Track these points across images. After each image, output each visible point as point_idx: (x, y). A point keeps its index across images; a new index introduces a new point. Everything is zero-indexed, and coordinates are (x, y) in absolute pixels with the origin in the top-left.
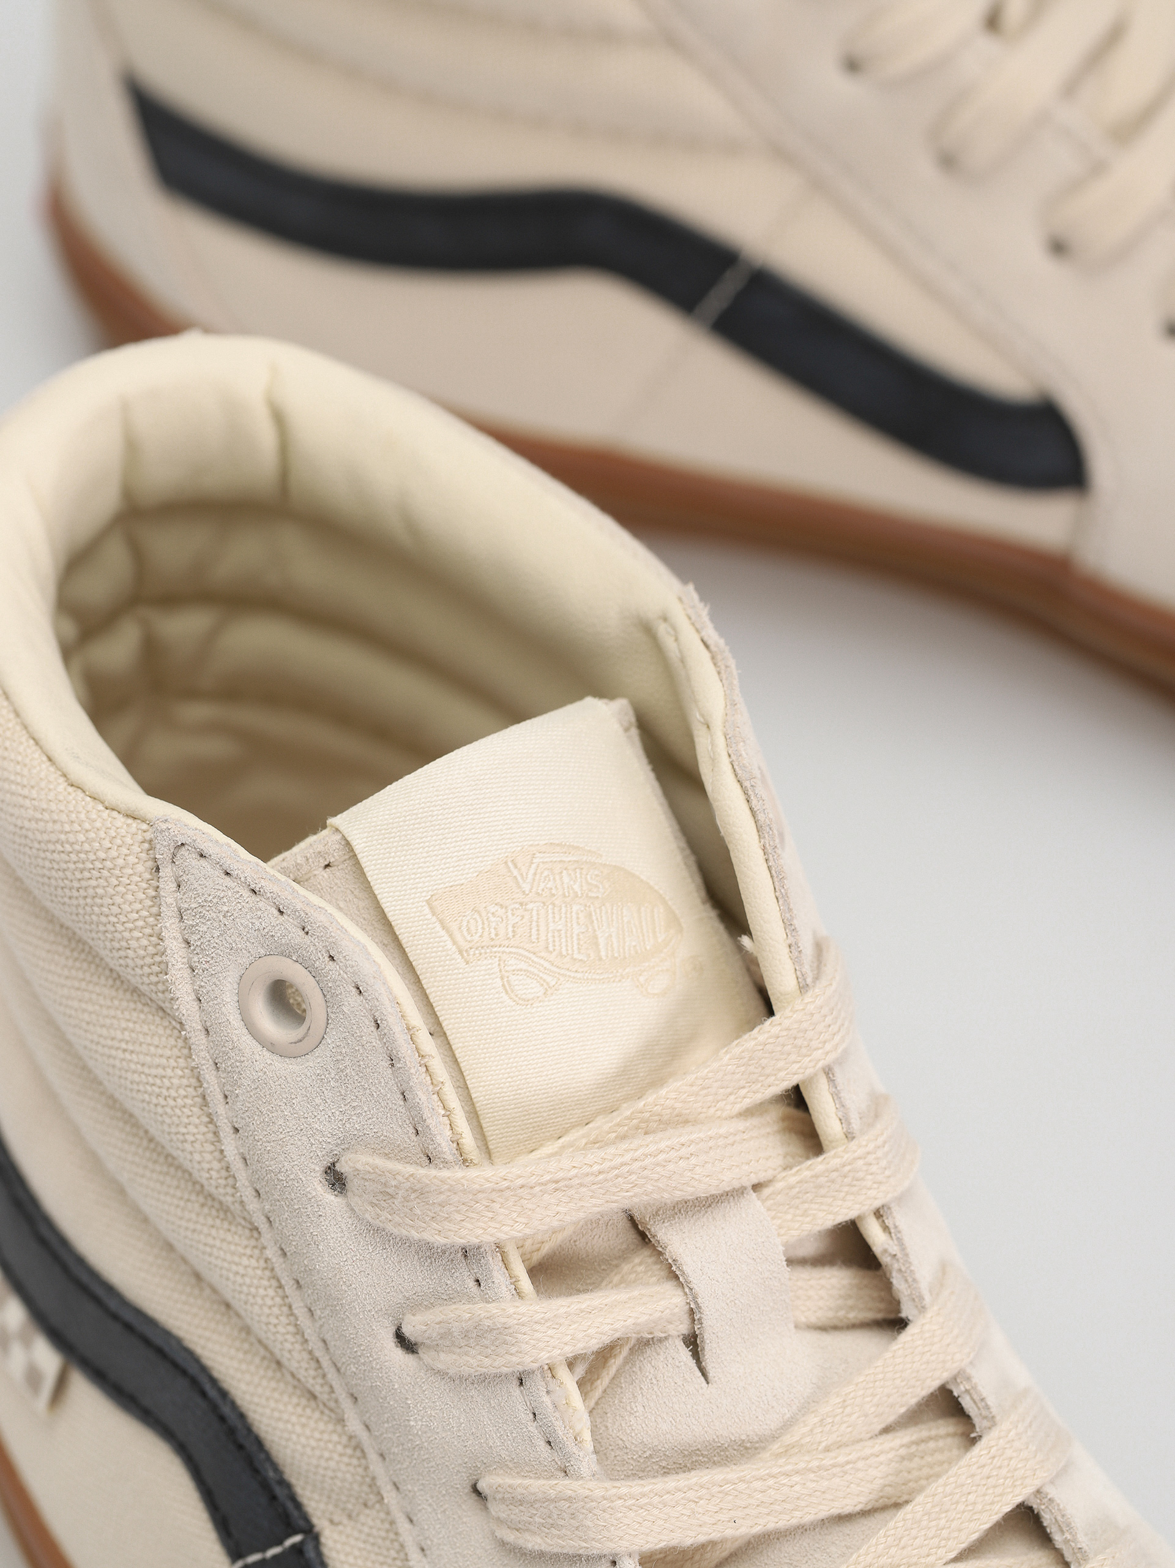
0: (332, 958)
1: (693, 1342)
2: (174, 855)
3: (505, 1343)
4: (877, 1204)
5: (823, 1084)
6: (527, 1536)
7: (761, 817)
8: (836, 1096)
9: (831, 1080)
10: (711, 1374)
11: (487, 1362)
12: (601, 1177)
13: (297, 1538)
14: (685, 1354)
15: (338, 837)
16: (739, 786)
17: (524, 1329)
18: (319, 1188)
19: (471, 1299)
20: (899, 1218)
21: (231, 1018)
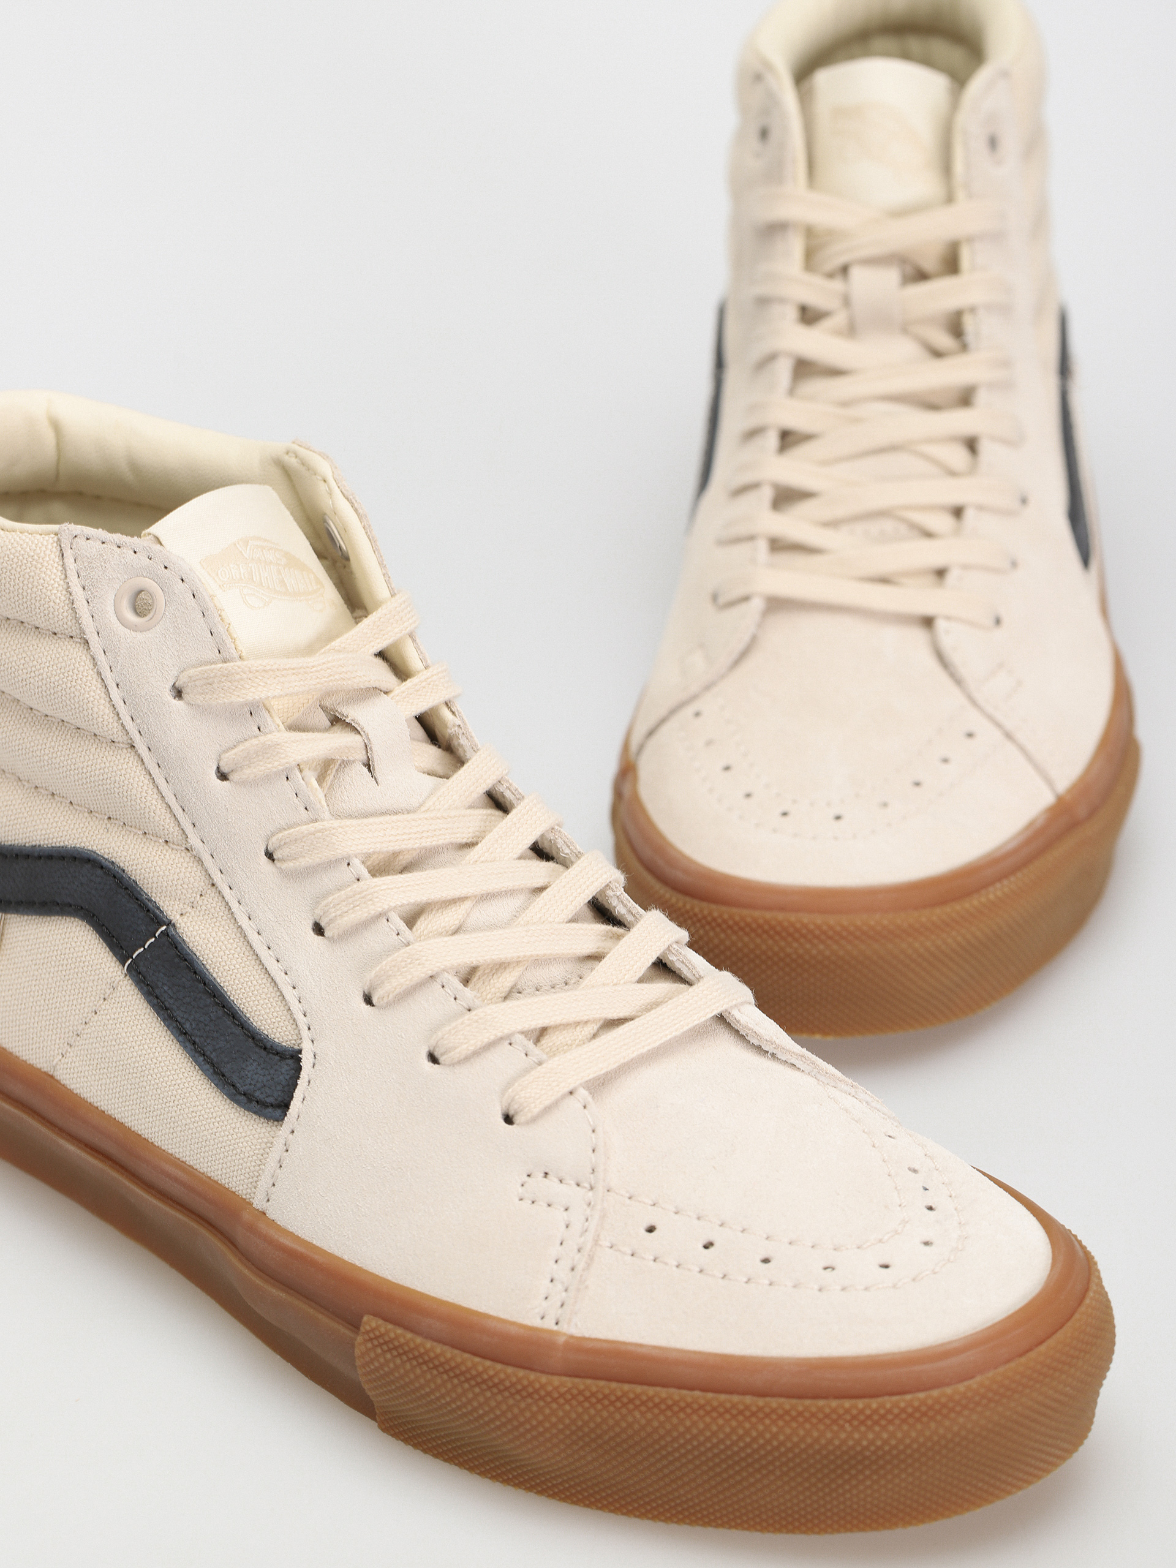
0: (166, 568)
1: (368, 765)
2: (71, 544)
3: (278, 753)
4: (447, 698)
5: (409, 642)
6: (301, 860)
7: (360, 511)
8: (417, 649)
9: (414, 641)
10: (379, 782)
11: (269, 766)
12: (314, 669)
13: (164, 928)
14: (365, 770)
15: (150, 537)
16: (346, 501)
17: (287, 745)
18: (169, 697)
19: (256, 737)
20: (457, 706)
21: (111, 619)
